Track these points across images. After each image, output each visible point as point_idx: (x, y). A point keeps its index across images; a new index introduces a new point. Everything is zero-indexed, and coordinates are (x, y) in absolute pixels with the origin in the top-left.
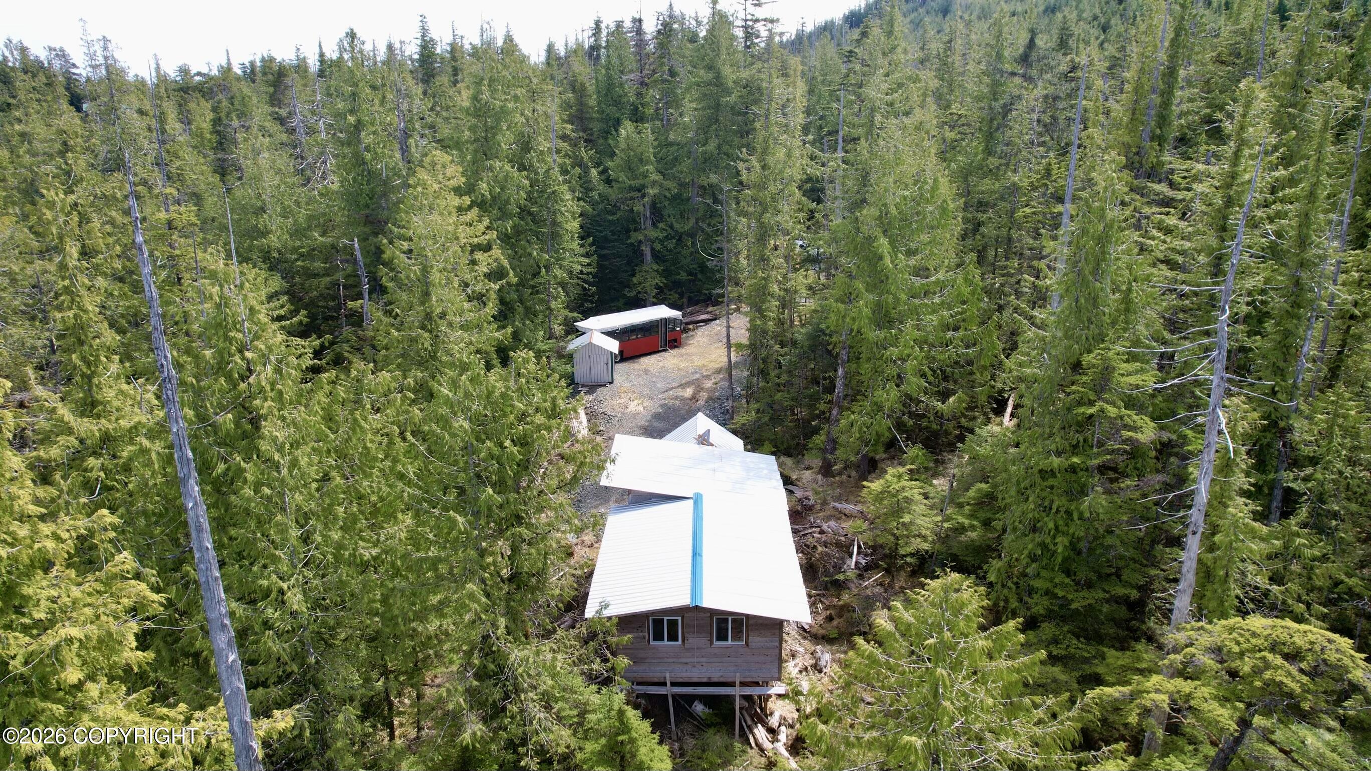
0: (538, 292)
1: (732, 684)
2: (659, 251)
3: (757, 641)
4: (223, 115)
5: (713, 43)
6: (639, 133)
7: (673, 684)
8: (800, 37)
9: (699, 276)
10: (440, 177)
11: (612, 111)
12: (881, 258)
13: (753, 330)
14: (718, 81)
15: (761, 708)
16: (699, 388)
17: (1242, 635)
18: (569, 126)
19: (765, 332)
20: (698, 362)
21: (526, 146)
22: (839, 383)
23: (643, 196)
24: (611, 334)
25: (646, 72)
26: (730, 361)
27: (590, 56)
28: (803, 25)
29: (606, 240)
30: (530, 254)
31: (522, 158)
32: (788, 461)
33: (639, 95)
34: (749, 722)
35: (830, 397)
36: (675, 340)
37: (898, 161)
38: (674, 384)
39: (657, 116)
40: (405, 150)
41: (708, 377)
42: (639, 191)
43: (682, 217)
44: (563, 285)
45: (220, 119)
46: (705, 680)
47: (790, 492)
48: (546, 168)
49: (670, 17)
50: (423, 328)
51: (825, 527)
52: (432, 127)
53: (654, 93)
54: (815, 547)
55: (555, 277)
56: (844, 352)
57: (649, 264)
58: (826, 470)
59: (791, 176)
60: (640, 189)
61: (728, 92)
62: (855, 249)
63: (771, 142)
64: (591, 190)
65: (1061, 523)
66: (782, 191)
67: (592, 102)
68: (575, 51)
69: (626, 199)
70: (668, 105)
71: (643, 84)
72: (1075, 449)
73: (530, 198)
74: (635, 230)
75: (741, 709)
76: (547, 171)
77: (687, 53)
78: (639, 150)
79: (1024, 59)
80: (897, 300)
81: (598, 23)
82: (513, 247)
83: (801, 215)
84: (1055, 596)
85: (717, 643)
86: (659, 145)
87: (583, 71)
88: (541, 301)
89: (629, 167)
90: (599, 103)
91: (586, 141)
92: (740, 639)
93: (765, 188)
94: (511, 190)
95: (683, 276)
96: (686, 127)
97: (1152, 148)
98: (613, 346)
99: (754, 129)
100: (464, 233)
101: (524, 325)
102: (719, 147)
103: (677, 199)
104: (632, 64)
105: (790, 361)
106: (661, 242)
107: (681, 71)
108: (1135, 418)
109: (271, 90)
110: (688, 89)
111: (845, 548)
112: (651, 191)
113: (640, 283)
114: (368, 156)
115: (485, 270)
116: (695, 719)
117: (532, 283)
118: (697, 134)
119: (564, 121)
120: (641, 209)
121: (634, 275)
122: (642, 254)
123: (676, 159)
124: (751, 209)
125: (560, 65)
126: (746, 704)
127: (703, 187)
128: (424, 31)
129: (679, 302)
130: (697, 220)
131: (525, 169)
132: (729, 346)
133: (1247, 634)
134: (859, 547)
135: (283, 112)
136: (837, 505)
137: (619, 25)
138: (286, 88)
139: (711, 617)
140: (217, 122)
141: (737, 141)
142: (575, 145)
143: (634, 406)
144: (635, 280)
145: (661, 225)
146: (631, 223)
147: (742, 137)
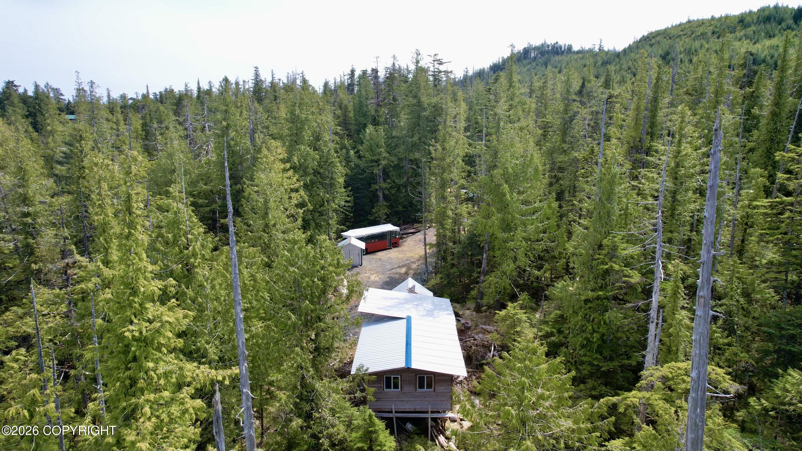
0: (322, 215)
1: (427, 412)
2: (387, 195)
3: (440, 388)
4: (148, 121)
5: (417, 84)
6: (376, 131)
7: (396, 412)
8: (466, 77)
9: (409, 208)
10: (274, 154)
11: (362, 120)
12: (504, 195)
13: (438, 235)
14: (419, 103)
15: (442, 426)
16: (409, 268)
17: (673, 369)
18: (339, 128)
19: (445, 236)
20: (409, 255)
21: (318, 138)
22: (484, 262)
23: (378, 165)
24: (361, 239)
25: (380, 99)
26: (426, 252)
27: (348, 89)
28: (467, 72)
29: (358, 188)
30: (319, 195)
31: (315, 144)
32: (458, 306)
33: (377, 111)
34: (436, 434)
35: (479, 270)
36: (396, 243)
37: (512, 145)
38: (395, 266)
39: (386, 122)
40: (253, 139)
41: (414, 262)
42: (377, 162)
43: (400, 176)
44: (335, 211)
45: (146, 123)
46: (413, 410)
47: (458, 321)
48: (328, 149)
49: (394, 70)
50: (264, 231)
51: (476, 337)
52: (267, 128)
53: (384, 110)
54: (471, 347)
55: (332, 207)
56: (486, 245)
57: (382, 202)
58: (478, 309)
59: (458, 154)
60: (377, 161)
61: (425, 110)
62: (491, 190)
63: (447, 136)
64: (350, 162)
65: (595, 326)
66: (453, 161)
67: (351, 115)
68: (340, 87)
69: (369, 167)
70: (392, 116)
71: (378, 105)
72: (601, 288)
73: (319, 165)
74: (374, 183)
75: (432, 427)
76: (329, 151)
77: (403, 89)
78: (376, 141)
79: (580, 93)
80: (513, 217)
81: (353, 72)
82: (310, 190)
83: (463, 174)
84: (594, 365)
85: (419, 390)
86: (388, 138)
87: (344, 97)
88: (324, 220)
89: (371, 149)
90: (355, 116)
91: (348, 135)
92: (431, 388)
93: (444, 160)
94: (310, 160)
95: (400, 208)
96: (402, 129)
97: (647, 138)
98: (362, 245)
99: (439, 129)
100: (286, 182)
101: (315, 232)
102: (420, 139)
103: (397, 167)
104: (372, 94)
105: (458, 252)
106: (388, 190)
107: (399, 99)
108: (630, 271)
109: (175, 107)
110: (403, 108)
111: (487, 348)
112: (384, 162)
113: (376, 212)
114: (232, 143)
115: (296, 202)
116: (407, 432)
117: (319, 210)
118: (408, 132)
119: (336, 125)
120: (378, 172)
121: (373, 208)
122: (378, 196)
123: (396, 145)
124: (437, 171)
125: (332, 94)
126: (434, 424)
127: (411, 160)
128: (257, 75)
129: (398, 223)
130: (408, 178)
131: (317, 150)
132: (425, 245)
133: (676, 369)
134: (495, 347)
135: (181, 119)
136: (483, 326)
137: (364, 72)
138: (183, 106)
139: (416, 376)
140: (144, 125)
141: (429, 135)
142: (342, 138)
143: (373, 278)
144: (374, 210)
145: (388, 181)
146: (372, 179)
147: (432, 133)
